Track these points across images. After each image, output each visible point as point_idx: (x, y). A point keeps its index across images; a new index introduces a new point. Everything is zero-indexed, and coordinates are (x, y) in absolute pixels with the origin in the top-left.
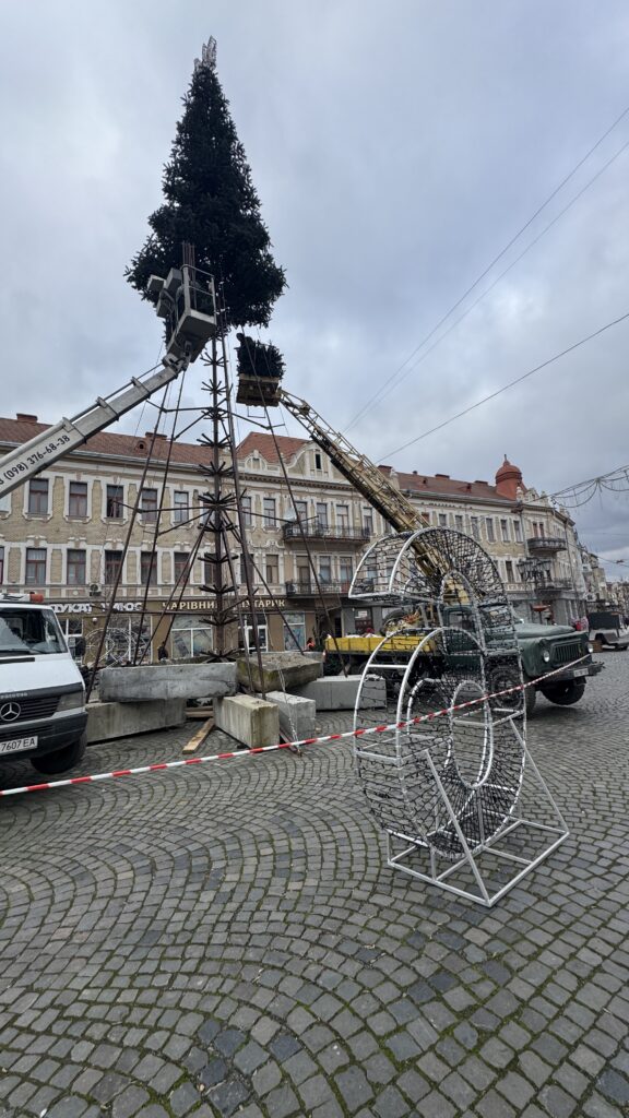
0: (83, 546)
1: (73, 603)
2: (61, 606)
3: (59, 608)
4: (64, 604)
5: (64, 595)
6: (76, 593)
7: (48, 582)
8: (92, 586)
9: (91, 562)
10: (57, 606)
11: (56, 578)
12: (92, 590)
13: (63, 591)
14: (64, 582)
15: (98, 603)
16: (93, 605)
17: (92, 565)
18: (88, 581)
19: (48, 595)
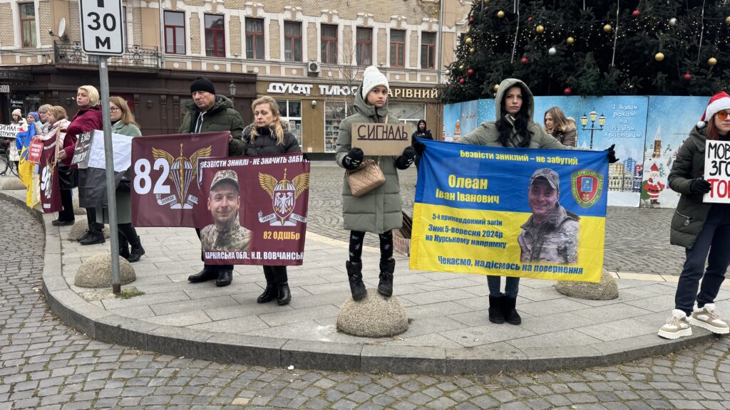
0: (299, 17)
1: (292, 83)
2: (281, 85)
3: (280, 88)
4: (284, 83)
5: (283, 74)
6: (294, 72)
7: (267, 57)
8: (312, 65)
9: (308, 38)
10: (278, 85)
11: (275, 52)
12: (312, 69)
13: (283, 69)
14: (283, 59)
15: (317, 85)
16: (311, 86)
17: (309, 41)
18: (305, 59)
19: (268, 72)
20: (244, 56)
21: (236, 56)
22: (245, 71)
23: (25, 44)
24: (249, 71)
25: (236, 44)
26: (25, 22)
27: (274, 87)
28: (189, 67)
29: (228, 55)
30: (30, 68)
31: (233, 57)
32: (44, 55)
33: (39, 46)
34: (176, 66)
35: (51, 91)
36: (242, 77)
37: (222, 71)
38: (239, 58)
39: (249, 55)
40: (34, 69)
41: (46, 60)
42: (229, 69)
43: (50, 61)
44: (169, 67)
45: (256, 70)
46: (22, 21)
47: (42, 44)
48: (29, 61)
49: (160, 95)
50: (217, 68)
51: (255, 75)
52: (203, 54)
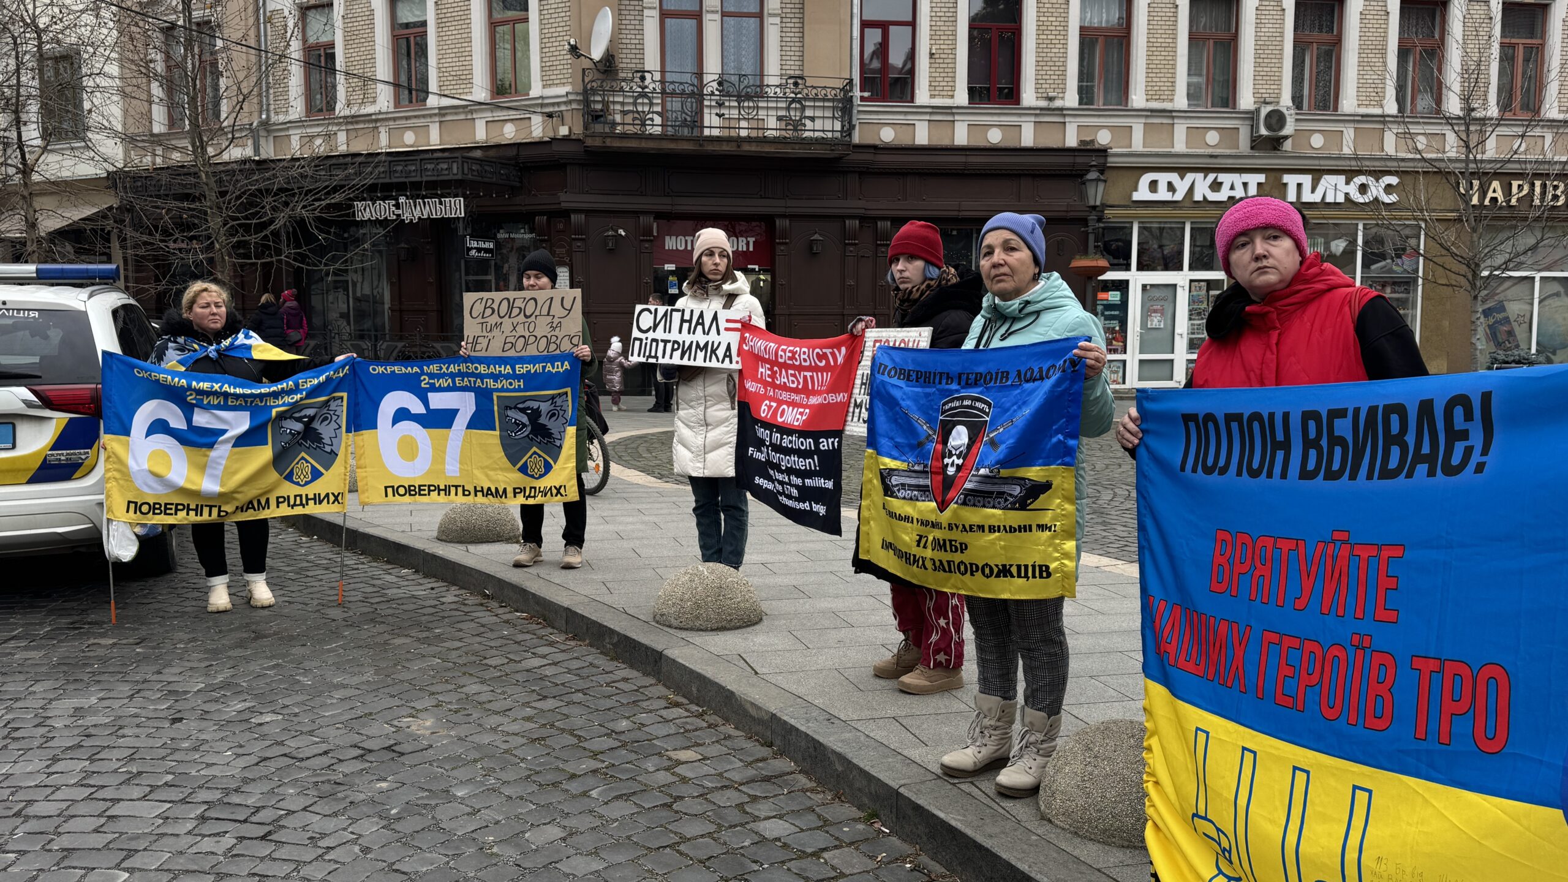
1: (1206, 171)
2: (1174, 177)
3: (1171, 187)
4: (1182, 171)
5: (1180, 145)
6: (1212, 138)
7: (1138, 98)
8: (1269, 115)
9: (1257, 38)
10: (1163, 178)
11: (1160, 86)
12: (1268, 127)
13: (1180, 130)
14: (1181, 101)
15: (1275, 174)
16: (1261, 178)
17: (1259, 47)
18: (1246, 100)
19: (1138, 144)
20: (1071, 99)
21: (1051, 99)
22: (1072, 140)
23: (499, 89)
24: (1082, 142)
25: (1050, 64)
26: (500, 29)
27: (1153, 186)
28: (922, 136)
29: (1029, 96)
30: (512, 152)
31: (1043, 104)
32: (550, 115)
33: (536, 90)
34: (887, 135)
35: (566, 214)
36: (1067, 160)
37: (1011, 144)
38: (1058, 103)
39: (1085, 95)
40: (524, 153)
41: (555, 130)
42: (1028, 138)
43: (564, 131)
44: (869, 140)
45: (1103, 138)
46: (493, 25)
47: (544, 87)
48: (509, 133)
49: (842, 218)
50: (995, 137)
51: (1103, 152)
52: (962, 97)
